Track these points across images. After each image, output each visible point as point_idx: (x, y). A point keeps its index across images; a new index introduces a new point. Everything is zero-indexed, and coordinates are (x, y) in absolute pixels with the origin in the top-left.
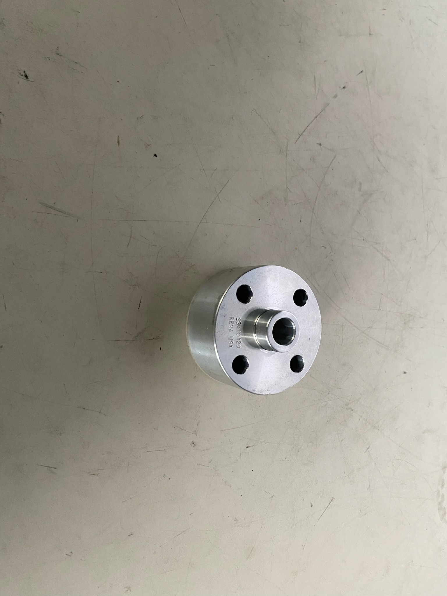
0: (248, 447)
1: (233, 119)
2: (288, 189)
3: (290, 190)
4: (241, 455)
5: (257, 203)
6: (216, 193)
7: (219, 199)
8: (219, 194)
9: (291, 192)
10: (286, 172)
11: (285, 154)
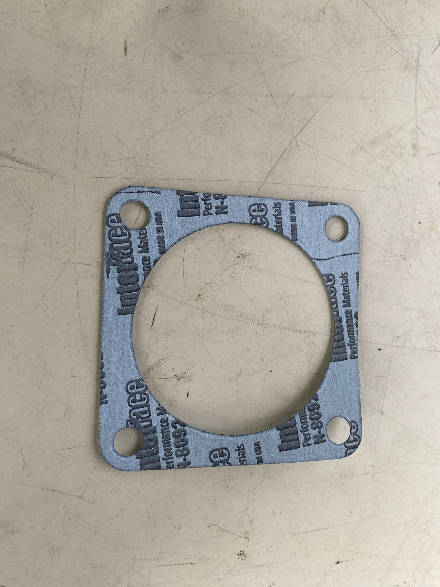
0: (338, 563)
1: (324, 13)
2: (419, 129)
3: (421, 131)
4: (325, 575)
5: (363, 151)
6: (291, 133)
7: (297, 144)
8: (297, 136)
9: (423, 133)
10: (416, 102)
11: (415, 73)
